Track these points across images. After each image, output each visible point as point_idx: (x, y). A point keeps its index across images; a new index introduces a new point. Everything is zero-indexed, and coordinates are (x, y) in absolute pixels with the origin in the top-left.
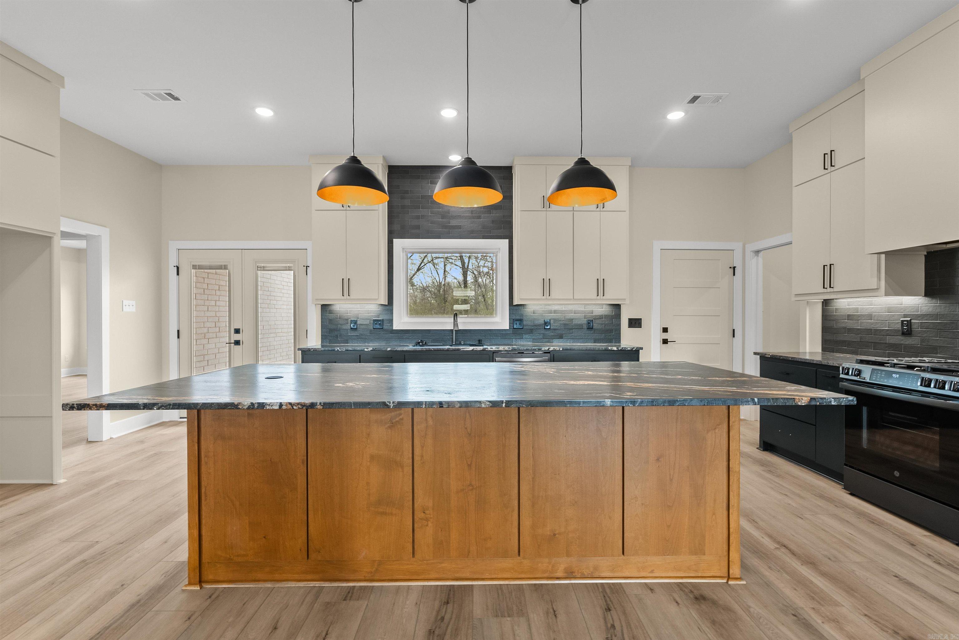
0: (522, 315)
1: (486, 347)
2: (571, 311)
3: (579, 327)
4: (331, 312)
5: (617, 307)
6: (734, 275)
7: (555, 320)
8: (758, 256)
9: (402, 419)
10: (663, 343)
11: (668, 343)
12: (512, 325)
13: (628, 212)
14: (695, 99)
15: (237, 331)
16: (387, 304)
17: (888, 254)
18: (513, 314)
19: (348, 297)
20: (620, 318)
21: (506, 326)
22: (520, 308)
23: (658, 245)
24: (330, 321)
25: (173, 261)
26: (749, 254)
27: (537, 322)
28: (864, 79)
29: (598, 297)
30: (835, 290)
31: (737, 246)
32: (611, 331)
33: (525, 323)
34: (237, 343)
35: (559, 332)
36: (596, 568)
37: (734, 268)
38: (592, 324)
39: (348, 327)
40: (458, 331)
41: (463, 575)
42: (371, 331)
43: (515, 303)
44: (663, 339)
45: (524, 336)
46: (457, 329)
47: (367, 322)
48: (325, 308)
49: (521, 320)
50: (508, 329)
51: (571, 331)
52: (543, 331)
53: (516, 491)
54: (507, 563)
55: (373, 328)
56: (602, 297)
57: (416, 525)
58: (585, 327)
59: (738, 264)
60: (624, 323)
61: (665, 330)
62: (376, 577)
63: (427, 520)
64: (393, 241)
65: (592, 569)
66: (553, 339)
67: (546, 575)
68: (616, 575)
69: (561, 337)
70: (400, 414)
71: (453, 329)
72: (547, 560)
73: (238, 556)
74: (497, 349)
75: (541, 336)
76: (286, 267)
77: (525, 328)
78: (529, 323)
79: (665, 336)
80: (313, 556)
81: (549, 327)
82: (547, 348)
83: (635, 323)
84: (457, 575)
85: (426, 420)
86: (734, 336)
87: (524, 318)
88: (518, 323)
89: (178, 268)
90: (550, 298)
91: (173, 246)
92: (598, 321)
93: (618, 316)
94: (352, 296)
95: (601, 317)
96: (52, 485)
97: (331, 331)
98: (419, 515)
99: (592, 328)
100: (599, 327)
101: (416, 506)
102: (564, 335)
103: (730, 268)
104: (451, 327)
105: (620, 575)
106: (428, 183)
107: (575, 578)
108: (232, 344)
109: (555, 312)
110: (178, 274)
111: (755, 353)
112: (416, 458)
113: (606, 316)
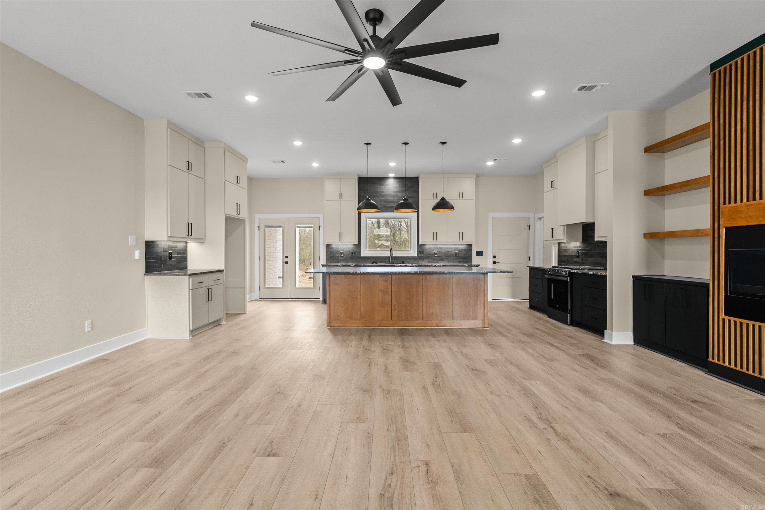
0: (423, 249)
1: (407, 264)
2: (447, 248)
3: (452, 255)
4: (331, 248)
5: (471, 245)
6: (530, 229)
7: (440, 252)
8: (540, 220)
9: (388, 279)
10: (494, 263)
11: (496, 263)
12: (418, 254)
13: (474, 200)
14: (495, 160)
15: (287, 257)
16: (358, 244)
17: (567, 225)
18: (419, 249)
19: (342, 241)
20: (472, 251)
21: (415, 255)
22: (423, 246)
23: (491, 215)
24: (331, 252)
25: (257, 224)
26: (536, 219)
27: (430, 253)
28: (557, 157)
29: (460, 241)
30: (554, 239)
31: (531, 215)
32: (468, 257)
33: (424, 253)
34: (287, 263)
35: (442, 258)
36: (445, 324)
37: (530, 226)
38: (458, 254)
39: (339, 255)
40: (392, 257)
41: (405, 325)
42: (350, 257)
43: (420, 244)
44: (493, 262)
45: (425, 260)
46: (392, 256)
47: (348, 253)
48: (328, 246)
49: (423, 252)
50: (417, 256)
51: (448, 257)
52: (434, 257)
53: (421, 300)
54: (419, 322)
55: (351, 256)
56: (462, 241)
57: (392, 310)
58: (454, 255)
59: (532, 224)
60: (474, 253)
61: (495, 257)
62: (381, 326)
63: (395, 308)
64: (361, 214)
65: (444, 324)
66: (438, 261)
67: (430, 326)
68: (451, 326)
69: (442, 260)
70: (388, 278)
71: (389, 256)
72: (430, 321)
73: (341, 318)
74: (412, 265)
75: (433, 260)
76: (309, 226)
77: (425, 256)
78: (426, 253)
79: (494, 260)
80: (362, 319)
81: (436, 255)
82: (435, 265)
83: (479, 253)
84: (404, 325)
85: (395, 280)
86: (529, 260)
87: (424, 251)
88: (421, 253)
89: (259, 226)
90: (436, 241)
91: (257, 216)
92: (461, 253)
93: (471, 250)
94: (343, 241)
95: (462, 250)
96: (245, 313)
97: (331, 257)
98: (393, 307)
99: (458, 256)
100: (462, 255)
101: (392, 304)
102: (444, 259)
103: (528, 226)
104: (388, 255)
105: (453, 326)
106: (378, 186)
107: (439, 327)
108: (284, 263)
109: (440, 248)
110: (259, 230)
111: (527, 266)
112: (392, 291)
113: (465, 250)
